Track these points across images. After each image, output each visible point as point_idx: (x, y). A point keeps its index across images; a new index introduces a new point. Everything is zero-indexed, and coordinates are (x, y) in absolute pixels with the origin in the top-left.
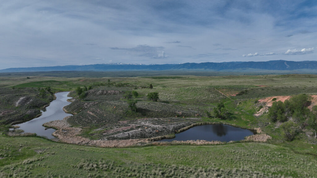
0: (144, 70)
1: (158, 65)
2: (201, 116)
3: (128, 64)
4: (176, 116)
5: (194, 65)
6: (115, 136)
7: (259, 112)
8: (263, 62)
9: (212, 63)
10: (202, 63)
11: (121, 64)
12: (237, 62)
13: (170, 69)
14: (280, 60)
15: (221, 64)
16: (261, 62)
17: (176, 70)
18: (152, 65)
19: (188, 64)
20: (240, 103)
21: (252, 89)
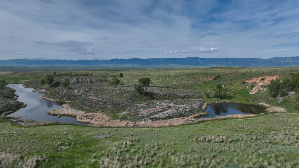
0: (72, 65)
1: (86, 60)
2: (201, 97)
3: (54, 59)
4: (180, 98)
5: (122, 61)
6: (157, 116)
7: (252, 90)
8: (182, 59)
9: (139, 59)
10: (130, 59)
11: (46, 59)
12: (160, 58)
13: (99, 64)
14: (195, 57)
15: (146, 60)
16: (181, 59)
17: (105, 66)
18: (81, 60)
19: (116, 59)
20: (225, 85)
21: (223, 74)
